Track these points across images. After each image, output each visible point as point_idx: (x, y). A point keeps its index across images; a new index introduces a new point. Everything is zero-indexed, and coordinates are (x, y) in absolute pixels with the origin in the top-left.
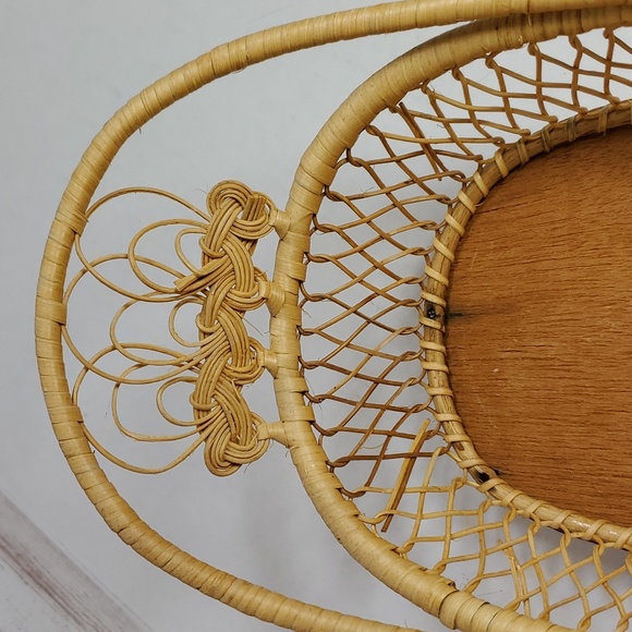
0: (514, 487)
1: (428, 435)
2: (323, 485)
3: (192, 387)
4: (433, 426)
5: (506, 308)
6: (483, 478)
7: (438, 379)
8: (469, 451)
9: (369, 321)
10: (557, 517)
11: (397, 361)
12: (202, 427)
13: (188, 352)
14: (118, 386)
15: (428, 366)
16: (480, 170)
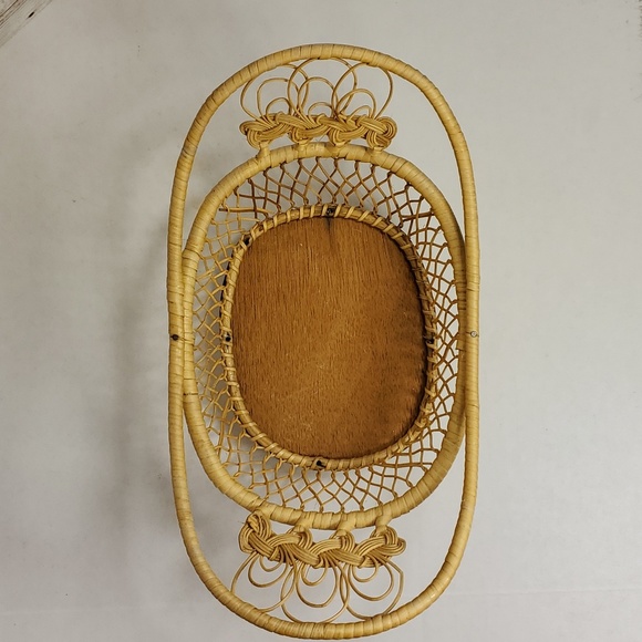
0: (243, 257)
1: (266, 214)
2: (240, 178)
3: (286, 112)
4: (270, 216)
5: (333, 248)
6: (246, 242)
7: (295, 215)
8: (259, 233)
9: (324, 184)
10: (232, 281)
11: (304, 196)
12: (265, 118)
13: (305, 111)
14: (286, 80)
15: (302, 210)
16: (395, 227)
